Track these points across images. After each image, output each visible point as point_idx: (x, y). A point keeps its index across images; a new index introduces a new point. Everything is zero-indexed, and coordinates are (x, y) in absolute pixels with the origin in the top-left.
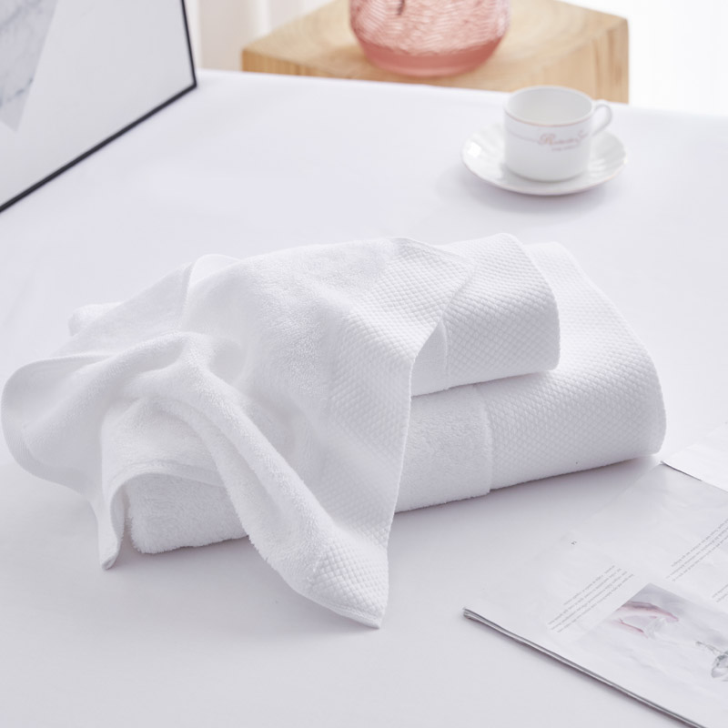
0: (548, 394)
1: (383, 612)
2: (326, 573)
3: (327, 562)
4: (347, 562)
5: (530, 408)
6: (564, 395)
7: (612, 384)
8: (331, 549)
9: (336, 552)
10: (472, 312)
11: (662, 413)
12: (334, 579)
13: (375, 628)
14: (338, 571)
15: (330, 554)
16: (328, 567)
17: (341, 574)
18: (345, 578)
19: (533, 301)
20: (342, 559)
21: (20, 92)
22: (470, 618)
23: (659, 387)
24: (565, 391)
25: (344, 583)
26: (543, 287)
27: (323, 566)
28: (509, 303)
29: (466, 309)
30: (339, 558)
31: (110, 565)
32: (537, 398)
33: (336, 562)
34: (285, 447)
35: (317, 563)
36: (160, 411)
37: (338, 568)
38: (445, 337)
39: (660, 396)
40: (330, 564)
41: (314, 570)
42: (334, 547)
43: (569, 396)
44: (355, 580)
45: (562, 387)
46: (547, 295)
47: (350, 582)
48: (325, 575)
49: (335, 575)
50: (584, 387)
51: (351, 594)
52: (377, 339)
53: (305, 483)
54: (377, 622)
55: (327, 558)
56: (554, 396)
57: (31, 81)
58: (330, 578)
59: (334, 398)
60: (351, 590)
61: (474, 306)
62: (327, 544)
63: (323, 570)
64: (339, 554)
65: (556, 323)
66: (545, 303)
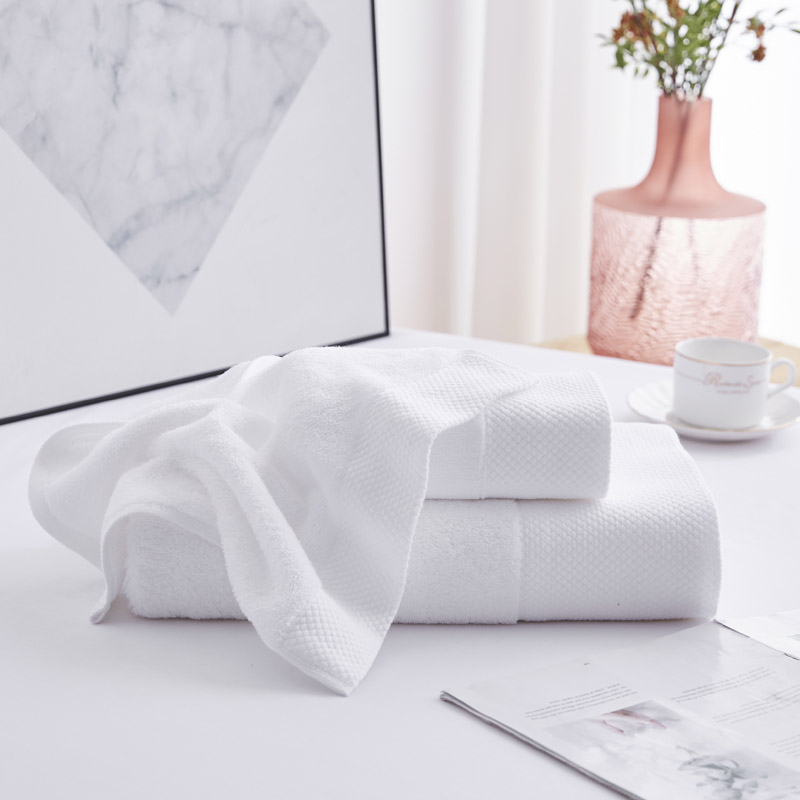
0: (592, 518)
1: (356, 683)
2: (301, 630)
3: (304, 619)
4: (326, 625)
5: (569, 529)
6: (610, 524)
7: (665, 521)
8: (312, 608)
9: (317, 612)
10: (517, 415)
11: (717, 562)
12: (309, 638)
13: (342, 695)
14: (314, 631)
15: (310, 612)
16: (305, 625)
17: (317, 635)
18: (320, 640)
19: (586, 415)
20: (321, 621)
21: (182, 277)
22: (446, 701)
23: (717, 534)
24: (612, 519)
25: (318, 644)
26: (601, 405)
27: (299, 623)
28: (559, 413)
29: (512, 411)
30: (318, 619)
31: (99, 620)
32: (580, 522)
33: (315, 622)
34: (296, 520)
35: (293, 617)
36: (176, 468)
37: (316, 628)
38: (483, 433)
39: (717, 544)
40: (307, 623)
41: (288, 624)
42: (315, 606)
43: (615, 525)
44: (332, 645)
45: (609, 516)
46: (602, 411)
47: (325, 644)
48: (300, 632)
49: (310, 634)
50: (633, 519)
51: (323, 656)
52: (404, 413)
53: (302, 544)
54: (347, 690)
55: (306, 615)
56: (598, 522)
57: (197, 269)
58: (304, 635)
59: (350, 470)
60: (325, 653)
61: (521, 410)
62: (308, 602)
63: (298, 627)
64: (320, 616)
65: (607, 441)
66: (598, 419)
